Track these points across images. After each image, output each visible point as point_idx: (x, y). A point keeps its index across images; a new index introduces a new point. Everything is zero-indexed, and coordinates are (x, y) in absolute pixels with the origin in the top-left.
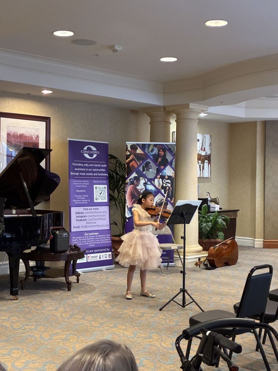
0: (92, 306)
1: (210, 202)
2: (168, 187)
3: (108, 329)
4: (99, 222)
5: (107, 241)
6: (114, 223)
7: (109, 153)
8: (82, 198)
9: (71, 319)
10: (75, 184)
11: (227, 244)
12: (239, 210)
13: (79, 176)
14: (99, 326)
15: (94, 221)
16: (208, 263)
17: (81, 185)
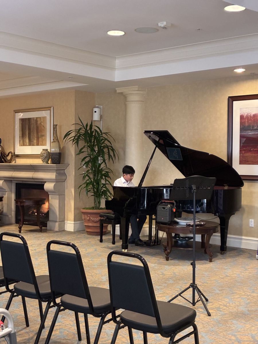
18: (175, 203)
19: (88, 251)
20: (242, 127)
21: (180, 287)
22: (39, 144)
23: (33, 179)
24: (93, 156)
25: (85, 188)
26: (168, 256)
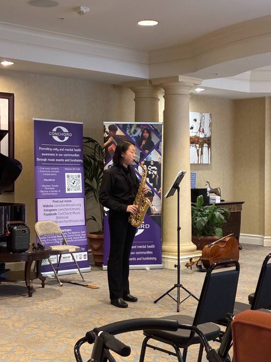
0: (52, 314)
1: (209, 193)
2: (155, 175)
3: (64, 340)
4: (72, 217)
5: (81, 239)
6: (93, 218)
7: (85, 135)
8: (51, 189)
9: (23, 328)
10: (42, 171)
11: (225, 242)
12: (244, 202)
13: (46, 162)
14: (54, 337)
15: (66, 216)
16: (202, 264)
17: (49, 173)
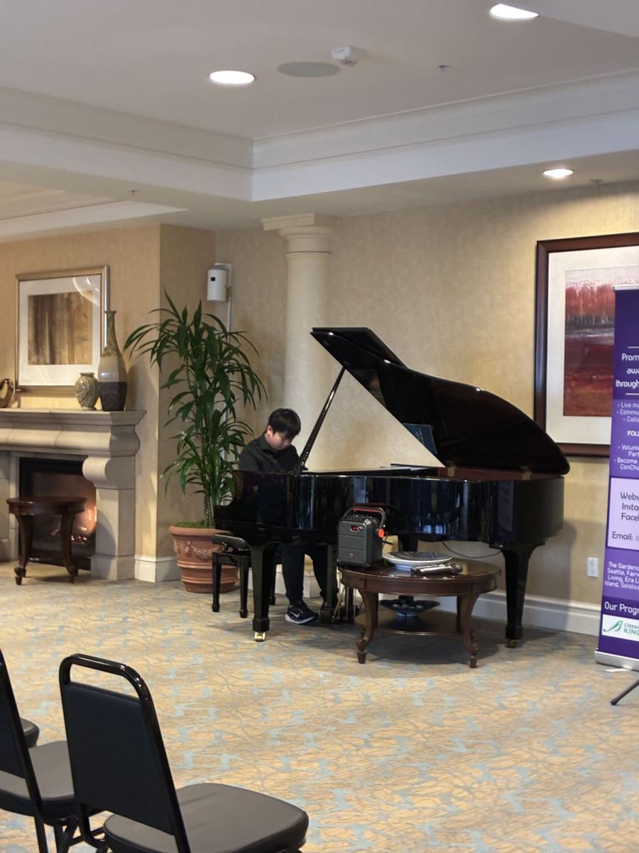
10: (626, 412)
13: (637, 390)
18: (383, 514)
19: (167, 636)
20: (571, 320)
21: (369, 735)
22: (76, 360)
23: (56, 447)
24: (202, 392)
25: (180, 473)
26: (362, 650)
